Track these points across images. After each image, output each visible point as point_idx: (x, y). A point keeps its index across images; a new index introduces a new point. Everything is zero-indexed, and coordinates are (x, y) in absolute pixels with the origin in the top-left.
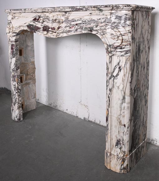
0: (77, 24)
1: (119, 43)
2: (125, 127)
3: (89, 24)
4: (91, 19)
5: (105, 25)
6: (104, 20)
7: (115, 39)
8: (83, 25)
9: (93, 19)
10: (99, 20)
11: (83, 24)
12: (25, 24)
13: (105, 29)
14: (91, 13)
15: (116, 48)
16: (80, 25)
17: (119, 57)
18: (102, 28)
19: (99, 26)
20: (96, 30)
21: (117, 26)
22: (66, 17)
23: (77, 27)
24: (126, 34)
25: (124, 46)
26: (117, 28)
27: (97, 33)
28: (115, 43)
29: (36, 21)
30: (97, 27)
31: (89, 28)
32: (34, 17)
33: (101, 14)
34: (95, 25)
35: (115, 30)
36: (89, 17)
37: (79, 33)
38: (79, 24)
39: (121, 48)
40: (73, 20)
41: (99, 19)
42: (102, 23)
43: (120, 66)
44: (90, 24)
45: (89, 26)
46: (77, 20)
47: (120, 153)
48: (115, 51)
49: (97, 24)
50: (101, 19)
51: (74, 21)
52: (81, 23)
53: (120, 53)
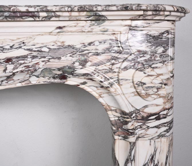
0: (8, 60)
1: (157, 105)
3: (53, 58)
4: (59, 44)
5: (109, 60)
6: (107, 45)
7: (148, 95)
8: (35, 61)
9: (66, 44)
10: (89, 48)
11: (34, 57)
13: (111, 70)
14: (60, 28)
15: (146, 119)
16: (22, 62)
17: (153, 141)
18: (100, 68)
19: (89, 64)
20: (84, 75)
21: (150, 60)
23: (10, 67)
24: (169, 82)
25: (165, 112)
26: (150, 66)
27: (84, 83)
28: (146, 107)
30: (83, 64)
31: (59, 69)
33: (97, 28)
34: (74, 59)
35: (148, 71)
36: (53, 38)
37: (19, 85)
38: (17, 58)
39: (158, 118)
41: (90, 44)
42: (97, 54)
43: (156, 162)
44: (59, 58)
45: (55, 64)
46: (8, 47)
48: (144, 127)
49: (83, 58)
50: (97, 43)
52: (24, 57)
53: (156, 129)
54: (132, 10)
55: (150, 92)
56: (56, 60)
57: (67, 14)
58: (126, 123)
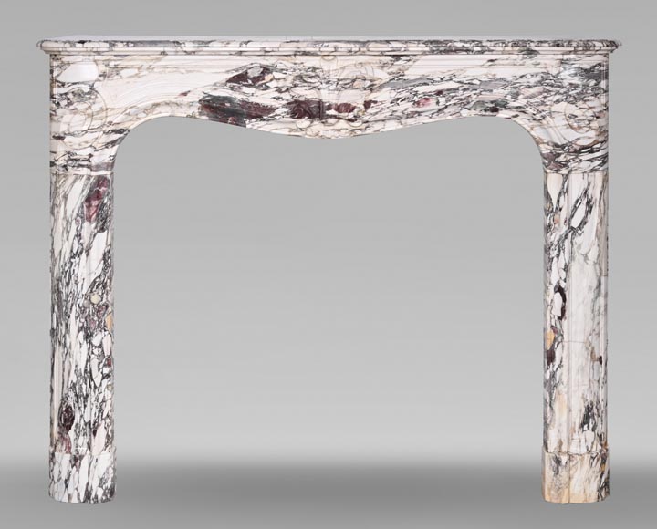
0: (439, 93)
1: (589, 138)
2: (601, 362)
3: (485, 91)
4: (491, 77)
5: (541, 93)
6: (539, 78)
7: (580, 127)
8: (467, 94)
9: (498, 77)
10: (520, 80)
11: (465, 90)
12: (185, 94)
13: (543, 103)
14: (492, 61)
15: (578, 152)
16: (454, 94)
17: (586, 175)
18: (532, 100)
19: (521, 97)
20: (517, 107)
21: (581, 93)
22: (394, 69)
23: (442, 100)
24: (602, 115)
25: (598, 146)
26: (582, 99)
27: (516, 116)
28: (578, 139)
29: (249, 86)
30: (516, 96)
31: (492, 102)
32: (237, 70)
33: (529, 62)
34: (506, 92)
35: (580, 104)
36: (485, 71)
37: (450, 117)
38: (448, 90)
39: (591, 152)
40: (421, 79)
41: (521, 77)
42: (530, 87)
43: (590, 197)
44: (491, 91)
45: (487, 97)
46: (439, 79)
47: (593, 443)
48: (577, 160)
49: (515, 91)
50: (529, 76)
51: (425, 84)
52: (456, 90)
53: (589, 163)
54: (563, 46)
55: (582, 124)
56: (488, 93)
57: (501, 49)
58: (559, 155)
